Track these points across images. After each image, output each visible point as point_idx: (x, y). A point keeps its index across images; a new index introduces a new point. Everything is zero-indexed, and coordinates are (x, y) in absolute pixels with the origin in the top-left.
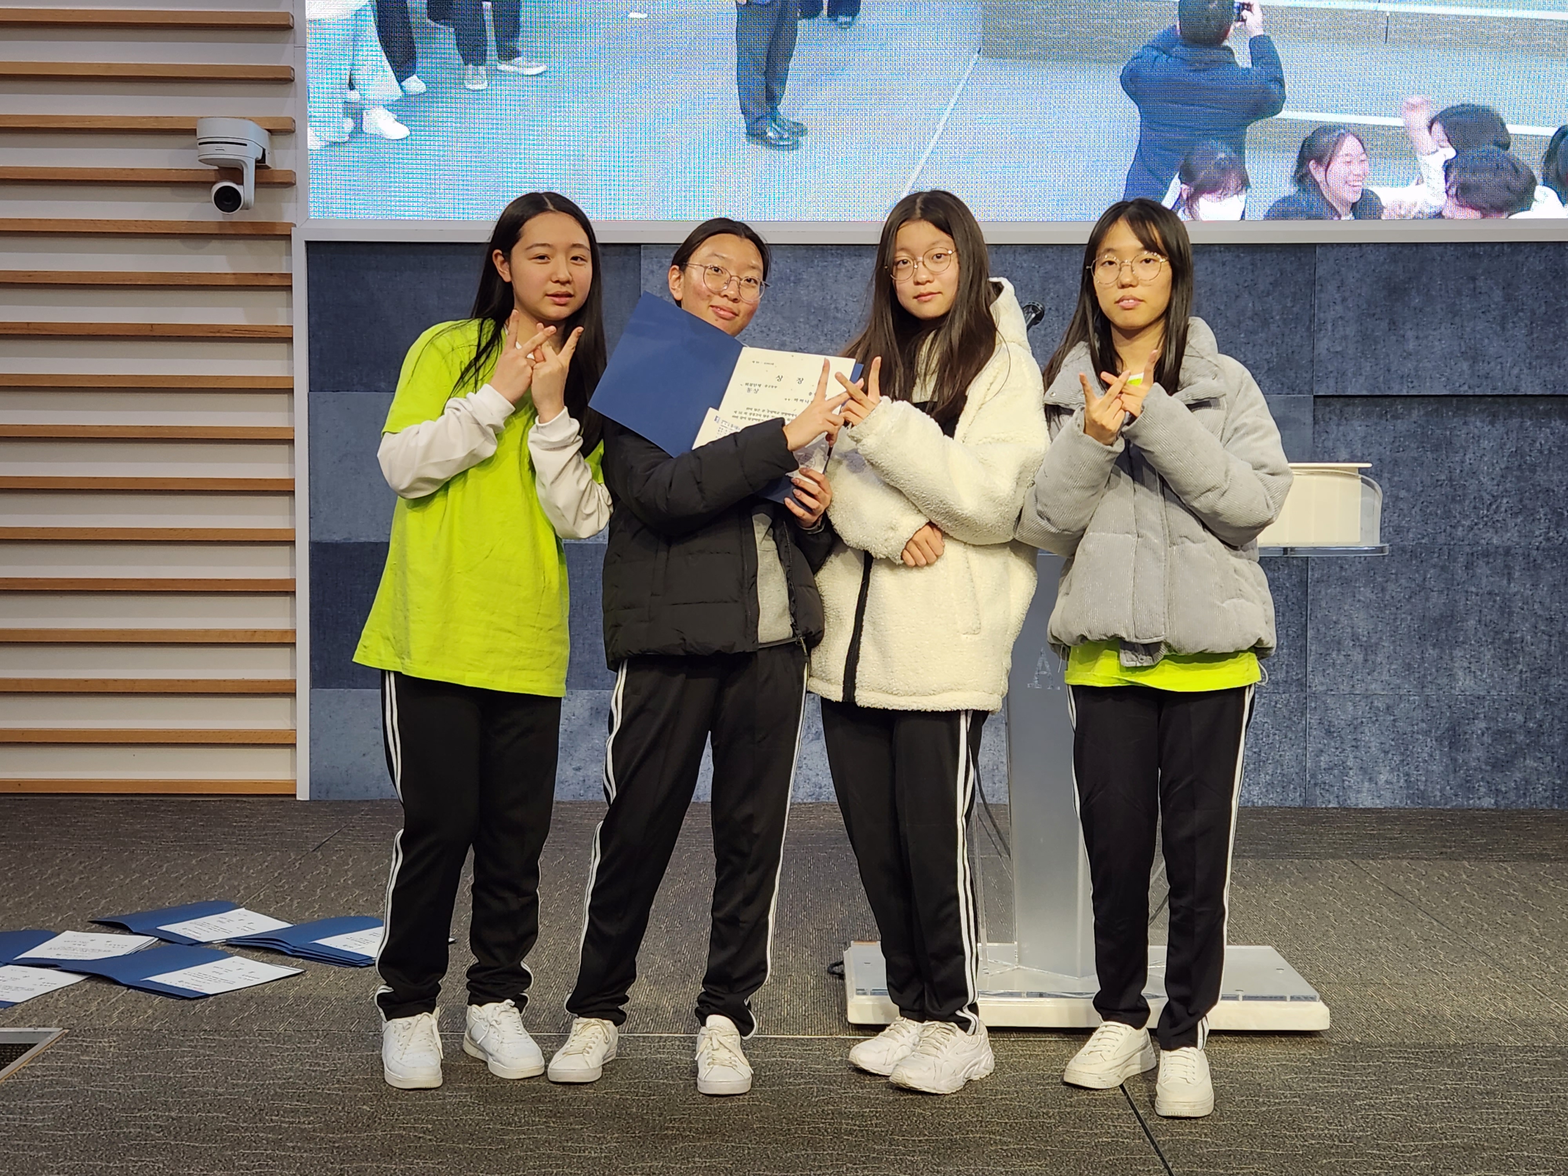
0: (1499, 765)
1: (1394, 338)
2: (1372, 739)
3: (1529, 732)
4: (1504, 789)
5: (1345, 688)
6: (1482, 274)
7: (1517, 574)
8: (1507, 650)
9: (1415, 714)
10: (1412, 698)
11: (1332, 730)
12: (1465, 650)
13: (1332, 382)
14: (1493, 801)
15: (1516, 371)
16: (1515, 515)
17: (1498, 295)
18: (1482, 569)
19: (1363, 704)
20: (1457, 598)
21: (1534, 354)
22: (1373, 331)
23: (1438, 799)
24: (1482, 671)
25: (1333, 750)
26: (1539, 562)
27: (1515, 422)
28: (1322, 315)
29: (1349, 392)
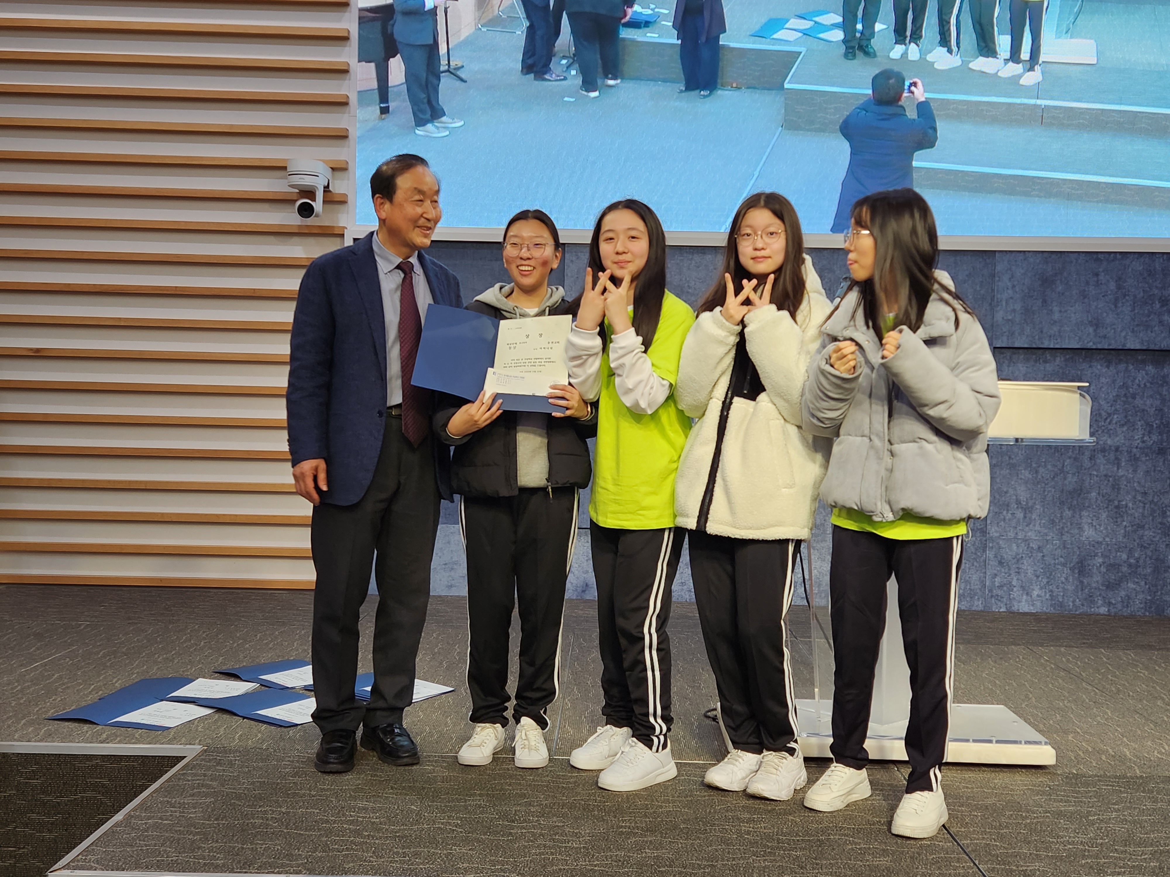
0: (1110, 586)
1: (1045, 311)
2: (1029, 568)
3: (1130, 566)
4: (1114, 602)
5: (1011, 534)
6: (1103, 271)
7: (1123, 464)
8: (1116, 512)
9: (1056, 552)
10: (1054, 542)
11: (1003, 561)
12: (1089, 511)
13: (1005, 338)
14: (1106, 610)
15: (1123, 334)
16: (1122, 426)
17: (1112, 285)
18: (1100, 460)
19: (1023, 545)
20: (1084, 478)
21: (1136, 323)
22: (1032, 306)
23: (1071, 607)
24: (1100, 525)
25: (1003, 574)
26: (1138, 456)
27: (1122, 366)
28: (999, 296)
29: (1017, 345)
